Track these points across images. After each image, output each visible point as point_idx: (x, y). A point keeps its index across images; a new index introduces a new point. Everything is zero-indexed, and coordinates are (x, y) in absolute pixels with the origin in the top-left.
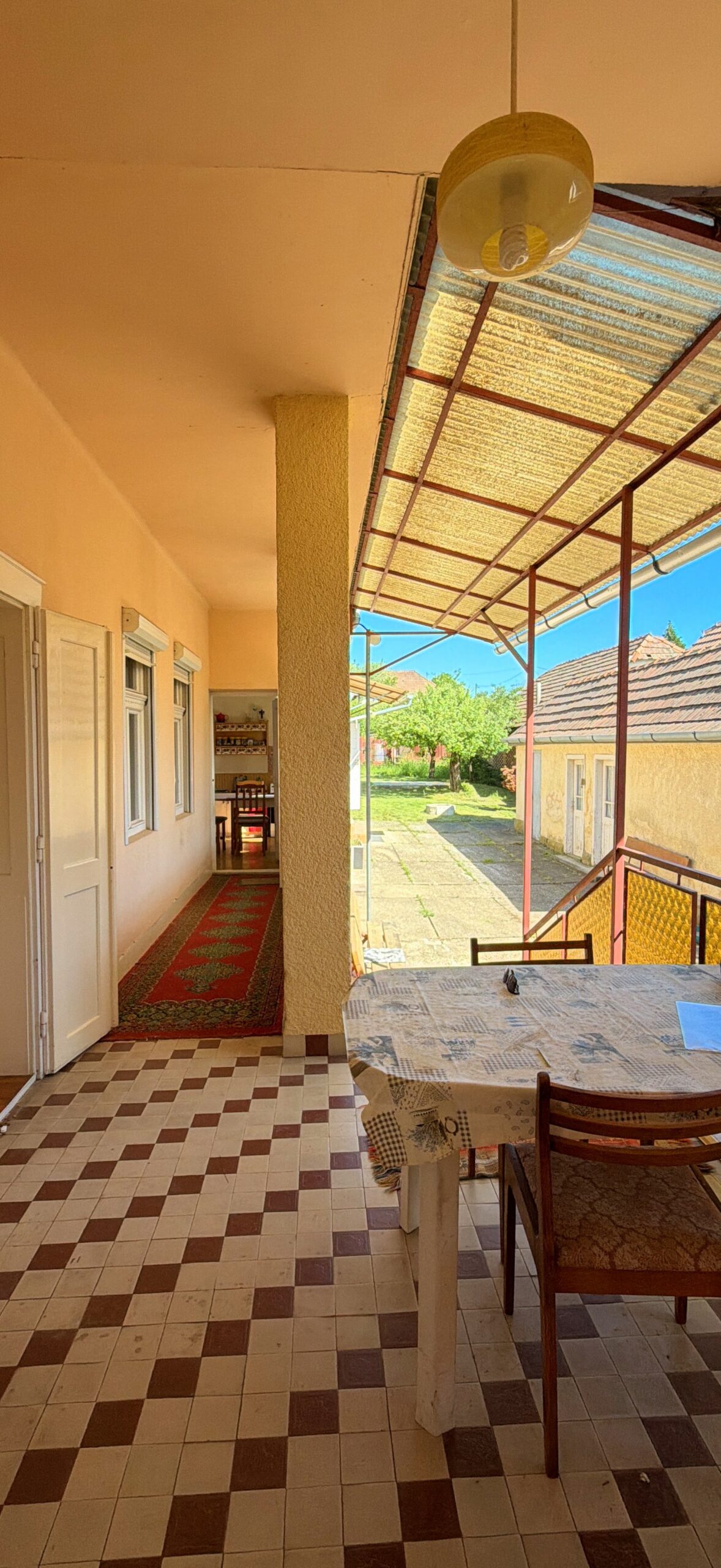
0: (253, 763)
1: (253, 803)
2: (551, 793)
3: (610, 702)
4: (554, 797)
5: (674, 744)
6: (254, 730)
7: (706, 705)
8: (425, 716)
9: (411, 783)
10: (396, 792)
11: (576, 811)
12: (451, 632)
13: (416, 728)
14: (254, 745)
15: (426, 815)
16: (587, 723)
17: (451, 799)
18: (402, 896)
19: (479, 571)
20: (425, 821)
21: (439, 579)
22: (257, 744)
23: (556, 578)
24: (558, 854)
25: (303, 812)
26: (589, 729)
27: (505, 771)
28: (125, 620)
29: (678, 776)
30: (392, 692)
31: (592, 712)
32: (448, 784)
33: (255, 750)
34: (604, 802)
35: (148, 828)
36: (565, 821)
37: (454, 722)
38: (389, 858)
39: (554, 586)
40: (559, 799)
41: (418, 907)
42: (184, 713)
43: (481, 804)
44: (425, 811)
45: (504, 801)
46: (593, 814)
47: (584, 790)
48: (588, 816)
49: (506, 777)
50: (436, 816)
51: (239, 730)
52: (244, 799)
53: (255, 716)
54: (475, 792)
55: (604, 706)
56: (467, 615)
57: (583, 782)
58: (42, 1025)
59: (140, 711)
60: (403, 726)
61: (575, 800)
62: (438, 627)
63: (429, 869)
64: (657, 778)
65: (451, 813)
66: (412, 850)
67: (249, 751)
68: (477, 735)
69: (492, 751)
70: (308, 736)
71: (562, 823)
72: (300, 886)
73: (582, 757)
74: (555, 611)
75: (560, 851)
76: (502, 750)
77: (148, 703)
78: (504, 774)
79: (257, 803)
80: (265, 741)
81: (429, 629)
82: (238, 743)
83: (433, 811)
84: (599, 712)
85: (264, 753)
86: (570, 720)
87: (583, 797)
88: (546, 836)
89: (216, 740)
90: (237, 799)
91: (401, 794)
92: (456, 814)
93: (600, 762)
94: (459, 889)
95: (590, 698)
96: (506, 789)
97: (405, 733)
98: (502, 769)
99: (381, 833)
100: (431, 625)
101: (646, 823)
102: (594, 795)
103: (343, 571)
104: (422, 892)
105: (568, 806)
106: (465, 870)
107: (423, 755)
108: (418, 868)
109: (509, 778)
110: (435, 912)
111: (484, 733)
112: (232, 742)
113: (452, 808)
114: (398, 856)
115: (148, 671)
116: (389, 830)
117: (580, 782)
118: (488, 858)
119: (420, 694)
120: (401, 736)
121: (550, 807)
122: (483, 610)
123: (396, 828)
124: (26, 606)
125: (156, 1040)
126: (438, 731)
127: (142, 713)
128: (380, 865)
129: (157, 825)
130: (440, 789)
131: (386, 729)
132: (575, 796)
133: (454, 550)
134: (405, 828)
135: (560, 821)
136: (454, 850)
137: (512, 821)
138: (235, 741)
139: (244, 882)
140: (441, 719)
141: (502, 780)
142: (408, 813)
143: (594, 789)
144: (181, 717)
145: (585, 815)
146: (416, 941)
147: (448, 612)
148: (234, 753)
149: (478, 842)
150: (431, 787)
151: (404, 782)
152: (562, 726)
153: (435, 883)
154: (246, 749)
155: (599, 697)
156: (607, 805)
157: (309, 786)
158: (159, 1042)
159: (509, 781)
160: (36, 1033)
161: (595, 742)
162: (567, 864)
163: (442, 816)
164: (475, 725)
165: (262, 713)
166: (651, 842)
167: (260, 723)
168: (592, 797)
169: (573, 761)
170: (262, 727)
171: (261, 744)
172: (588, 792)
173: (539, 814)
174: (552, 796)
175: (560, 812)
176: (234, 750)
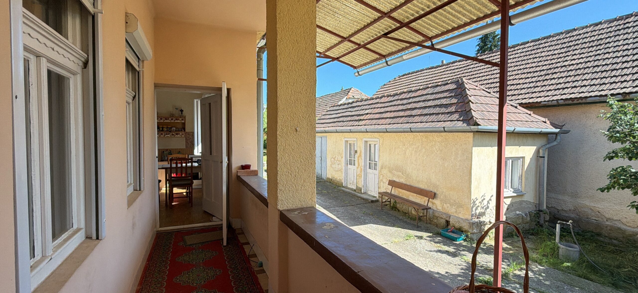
0: (176, 143)
1: (184, 171)
2: (334, 157)
4: (336, 159)
5: (421, 134)
6: (176, 121)
11: (350, 166)
12: (333, 59)
14: (176, 131)
16: (356, 123)
22: (178, 131)
24: (340, 187)
26: (359, 125)
29: (424, 150)
31: (356, 118)
33: (177, 134)
34: (368, 162)
35: (88, 237)
40: (339, 159)
42: (134, 97)
46: (362, 168)
47: (357, 155)
48: (359, 169)
51: (166, 121)
52: (176, 168)
53: (177, 113)
61: (349, 160)
64: (408, 150)
67: (173, 135)
71: (342, 172)
73: (356, 139)
75: (340, 185)
77: (89, 64)
80: (184, 129)
82: (165, 129)
84: (362, 118)
85: (183, 136)
86: (343, 121)
87: (356, 159)
88: (331, 178)
90: (171, 168)
93: (366, 142)
95: (351, 112)
101: (401, 173)
102: (363, 158)
105: (345, 163)
112: (161, 129)
117: (355, 152)
121: (333, 164)
129: (105, 231)
135: (340, 170)
138: (163, 128)
143: (362, 155)
145: (357, 168)
148: (162, 136)
152: (340, 124)
154: (171, 134)
156: (370, 163)
161: (367, 132)
162: (349, 193)
165: (182, 111)
166: (405, 183)
167: (180, 117)
168: (362, 159)
169: (348, 141)
170: (182, 120)
171: (181, 130)
172: (359, 157)
173: (326, 167)
174: (334, 159)
175: (340, 166)
176: (162, 134)
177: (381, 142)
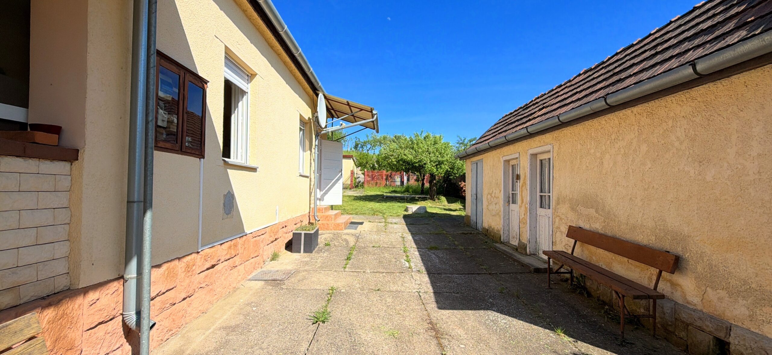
2: (491, 191)
4: (493, 195)
8: (411, 150)
9: (408, 196)
11: (511, 205)
13: (405, 157)
15: (404, 212)
17: (426, 204)
20: (402, 216)
24: (497, 242)
27: (462, 184)
32: (428, 196)
34: (538, 194)
36: (502, 213)
37: (430, 154)
38: (348, 243)
40: (497, 195)
41: (321, 305)
43: (447, 207)
45: (460, 205)
46: (528, 206)
47: (519, 184)
48: (523, 208)
50: (410, 214)
54: (446, 201)
57: (518, 177)
60: (398, 157)
61: (511, 196)
63: (374, 254)
65: (422, 211)
66: (373, 237)
68: (445, 163)
69: (456, 174)
71: (500, 216)
73: (517, 155)
75: (499, 240)
83: (409, 211)
84: (532, 117)
87: (518, 192)
92: (427, 213)
93: (534, 156)
96: (460, 196)
101: (593, 211)
102: (530, 188)
104: (345, 282)
105: (504, 201)
107: (419, 180)
108: (365, 253)
109: (463, 189)
110: (335, 313)
111: (450, 162)
113: (424, 208)
114: (356, 242)
117: (515, 178)
118: (435, 245)
121: (489, 204)
123: (376, 221)
126: (419, 159)
128: (333, 249)
132: (511, 192)
134: (383, 221)
135: (498, 213)
136: (410, 238)
137: (462, 217)
140: (421, 151)
141: (459, 191)
143: (528, 182)
145: (520, 207)
149: (432, 232)
153: (368, 271)
156: (541, 196)
159: (462, 192)
162: (504, 253)
163: (414, 212)
164: (444, 157)
168: (527, 190)
169: (509, 161)
172: (522, 186)
173: (481, 210)
175: (497, 206)
177: (556, 149)
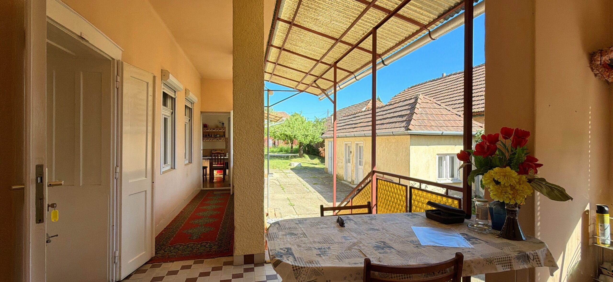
0: (219, 145)
1: (219, 160)
3: (360, 122)
4: (340, 159)
5: (385, 137)
6: (220, 131)
7: (396, 122)
8: (289, 128)
9: (283, 154)
10: (278, 158)
11: (348, 163)
12: (301, 91)
13: (286, 132)
14: (219, 137)
15: (290, 166)
16: (352, 130)
17: (300, 161)
18: (281, 198)
19: (314, 64)
20: (290, 169)
21: (298, 68)
22: (221, 137)
23: (344, 68)
24: (342, 180)
25: (243, 155)
26: (353, 132)
27: (320, 149)
28: (163, 75)
29: (386, 149)
30: (276, 117)
31: (354, 126)
32: (298, 155)
33: (220, 139)
34: (359, 160)
35: (172, 168)
36: (344, 167)
37: (300, 130)
38: (276, 183)
39: (343, 71)
40: (342, 159)
41: (288, 202)
42: (190, 120)
43: (311, 162)
44: (289, 165)
45: (320, 161)
46: (355, 165)
47: (351, 155)
48: (353, 165)
49: (321, 151)
50: (294, 167)
51: (213, 131)
52: (215, 159)
53: (220, 125)
54: (309, 158)
55: (358, 123)
56: (308, 84)
57: (351, 152)
58: (115, 257)
59: (169, 117)
60: (281, 132)
61: (348, 159)
62: (296, 89)
63: (292, 187)
65: (300, 166)
66: (285, 180)
67: (217, 139)
68: (309, 135)
69: (315, 142)
70: (246, 122)
71: (343, 168)
72: (242, 188)
73: (351, 143)
74: (343, 82)
75: (342, 179)
76: (319, 141)
77: (173, 113)
78: (320, 150)
79: (221, 161)
80: (224, 135)
81: (293, 90)
82: (213, 136)
83: (293, 165)
84: (356, 126)
85: (224, 140)
86: (345, 129)
87: (351, 158)
88: (337, 174)
89: (203, 135)
90: (212, 159)
91: (280, 159)
92: (301, 166)
93: (357, 144)
94: (304, 195)
95: (353, 121)
96: (321, 156)
97: (281, 134)
98: (319, 149)
99: (272, 174)
100: (294, 88)
103: (261, 53)
104: (289, 196)
105: (345, 162)
106: (306, 187)
107: (288, 144)
108: (288, 187)
109: (322, 152)
110: (295, 204)
111: (312, 135)
112: (210, 136)
113: (300, 164)
114: (279, 183)
115: (173, 100)
116: (275, 172)
117: (350, 152)
118: (315, 183)
119: (287, 119)
120: (280, 136)
121: (338, 162)
122: (315, 81)
123: (278, 172)
124: (113, 59)
125: (173, 262)
126: (294, 134)
127: (170, 117)
128: (272, 186)
129: (176, 167)
130: (295, 157)
131: (274, 133)
132: (348, 158)
133: (304, 55)
134: (282, 172)
135: (342, 167)
136: (302, 180)
137: (323, 169)
138: (211, 135)
139: (215, 193)
140: (295, 129)
141: (320, 153)
142: (283, 166)
143: (355, 155)
144: (188, 122)
145: (352, 165)
146: (288, 215)
147: (301, 82)
148: (211, 140)
149: (311, 177)
150: (291, 156)
151: (281, 154)
152: (343, 131)
153: (295, 193)
154: (216, 139)
155: (356, 120)
156: (360, 161)
157: (246, 144)
158: (175, 263)
159: (322, 153)
160: (112, 261)
161: (355, 137)
162: (345, 184)
163: (296, 167)
164: (308, 132)
165: (223, 124)
167: (222, 128)
168: (354, 158)
169: (347, 144)
170: (224, 129)
171: (223, 137)
172: (353, 156)
174: (339, 158)
175: (342, 164)
176: (211, 139)
177: (365, 144)
